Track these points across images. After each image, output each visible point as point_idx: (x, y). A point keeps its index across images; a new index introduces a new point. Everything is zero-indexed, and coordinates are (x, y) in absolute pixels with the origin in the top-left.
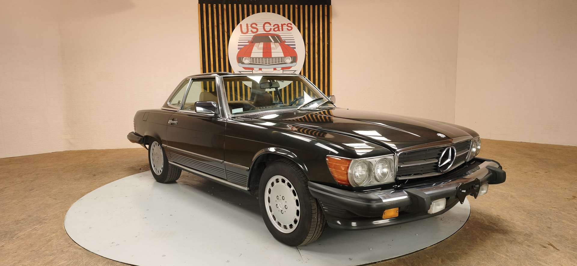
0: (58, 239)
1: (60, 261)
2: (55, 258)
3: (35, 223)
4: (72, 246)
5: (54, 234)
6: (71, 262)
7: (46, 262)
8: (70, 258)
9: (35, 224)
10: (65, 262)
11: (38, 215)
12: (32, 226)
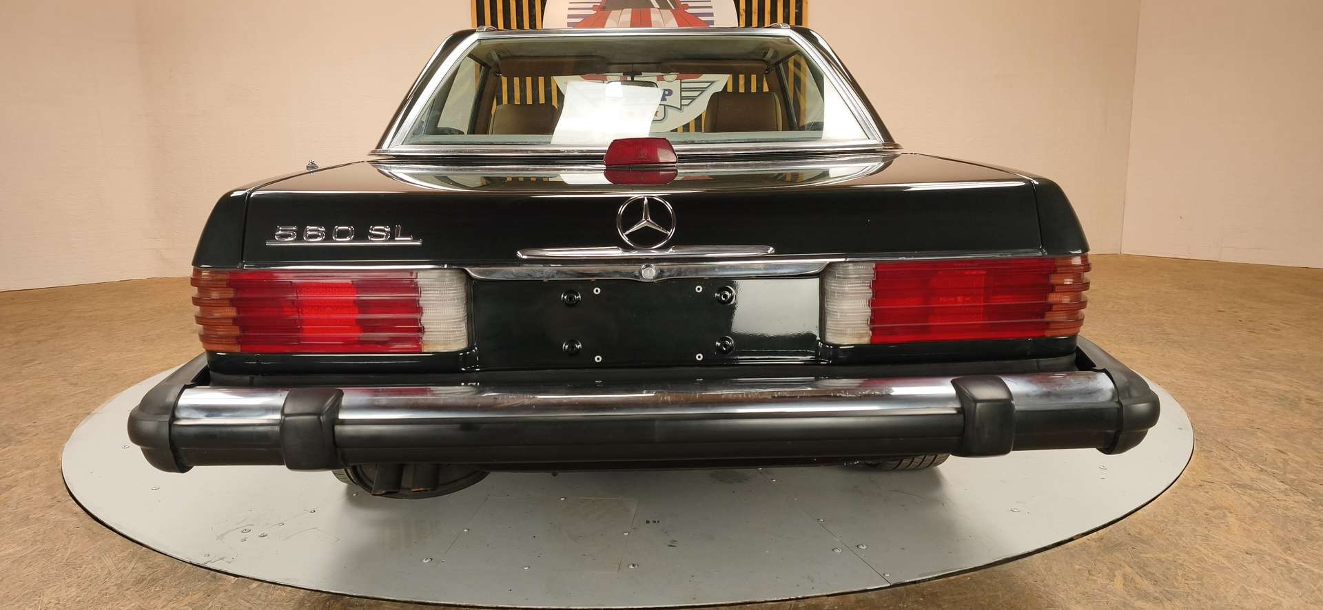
4: (60, 504)
8: (38, 538)
10: (21, 547)
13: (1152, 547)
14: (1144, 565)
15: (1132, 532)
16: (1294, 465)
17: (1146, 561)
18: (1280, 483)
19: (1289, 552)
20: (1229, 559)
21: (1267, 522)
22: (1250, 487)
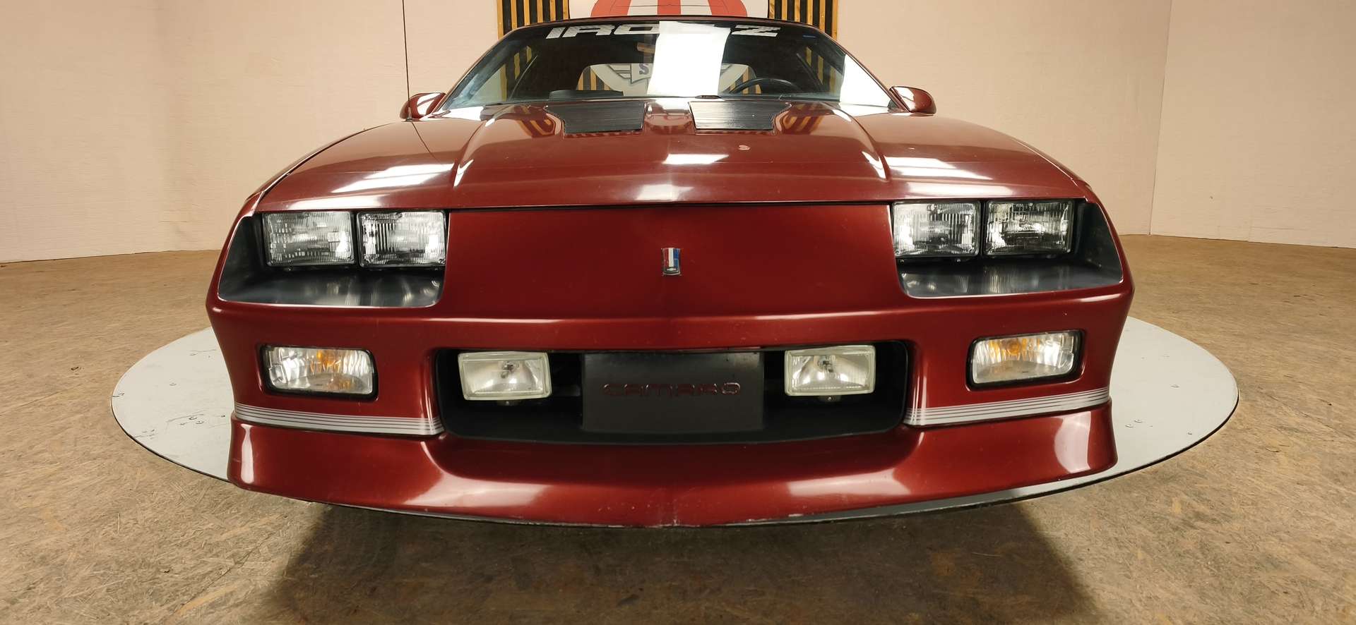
0: (84, 427)
1: (71, 477)
2: (62, 469)
3: (37, 391)
5: (79, 416)
6: (103, 480)
7: (33, 478)
8: (103, 471)
9: (37, 393)
10: (88, 478)
11: (54, 375)
12: (29, 396)
13: (1206, 478)
14: (1200, 493)
15: (1185, 466)
16: (1337, 412)
17: (1202, 490)
18: (1325, 427)
19: (1339, 483)
20: (1282, 489)
21: (1316, 458)
22: (1297, 431)
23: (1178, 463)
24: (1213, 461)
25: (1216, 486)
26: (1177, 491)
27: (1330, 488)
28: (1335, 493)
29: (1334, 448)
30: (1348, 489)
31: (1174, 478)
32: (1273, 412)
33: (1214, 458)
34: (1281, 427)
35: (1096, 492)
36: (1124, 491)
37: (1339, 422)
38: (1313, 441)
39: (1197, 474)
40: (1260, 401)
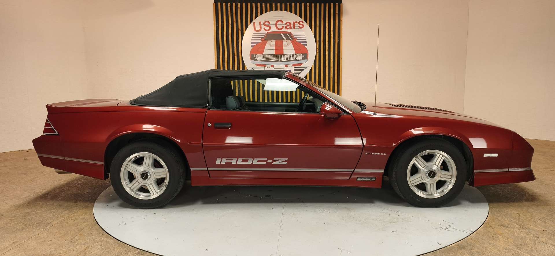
1: (93, 250)
6: (104, 252)
8: (103, 247)
13: (475, 247)
14: (472, 253)
15: (468, 243)
16: (522, 219)
17: (473, 252)
18: (517, 225)
19: (519, 249)
20: (500, 251)
21: (512, 239)
22: (507, 227)
23: (466, 242)
24: (478, 240)
25: (478, 251)
26: (465, 253)
27: (516, 251)
28: (517, 253)
29: (519, 234)
30: (521, 251)
31: (464, 248)
32: (500, 219)
33: (478, 239)
34: (502, 226)
35: (438, 253)
36: (448, 253)
37: (522, 223)
38: (512, 231)
39: (472, 246)
40: (496, 214)
